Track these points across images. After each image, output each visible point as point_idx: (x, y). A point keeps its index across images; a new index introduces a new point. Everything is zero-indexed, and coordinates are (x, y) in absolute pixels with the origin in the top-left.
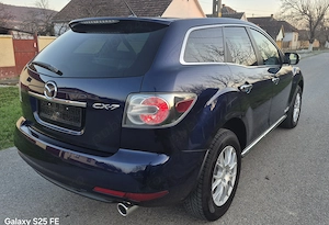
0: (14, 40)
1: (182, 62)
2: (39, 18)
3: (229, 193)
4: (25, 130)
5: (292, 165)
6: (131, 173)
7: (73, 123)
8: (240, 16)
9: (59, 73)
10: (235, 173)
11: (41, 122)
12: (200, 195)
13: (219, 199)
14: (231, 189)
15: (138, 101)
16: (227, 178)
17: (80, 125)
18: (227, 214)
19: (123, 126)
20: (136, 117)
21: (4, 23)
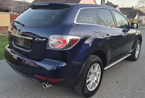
0: (11, 15)
1: (75, 22)
2: (22, 5)
3: (96, 86)
4: (9, 50)
5: (131, 77)
6: (50, 71)
7: (27, 47)
8: (116, 6)
9: (23, 25)
10: (100, 77)
11: (15, 46)
12: (80, 84)
13: (90, 88)
14: (97, 84)
15: (54, 38)
16: (95, 79)
17: (30, 48)
18: (94, 96)
19: (47, 48)
20: (52, 45)
21: (7, 8)
